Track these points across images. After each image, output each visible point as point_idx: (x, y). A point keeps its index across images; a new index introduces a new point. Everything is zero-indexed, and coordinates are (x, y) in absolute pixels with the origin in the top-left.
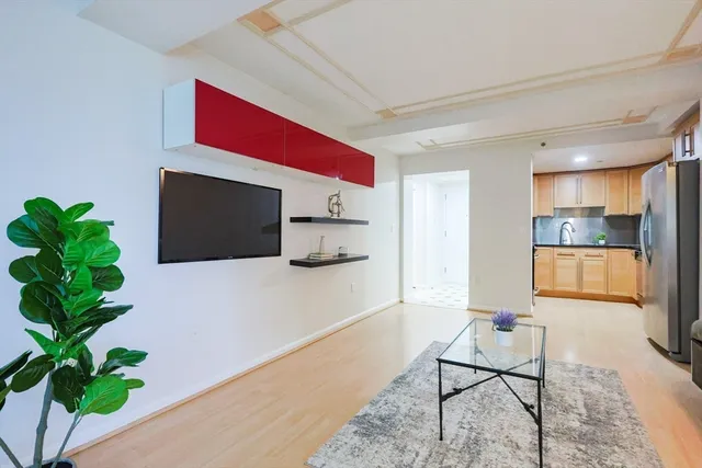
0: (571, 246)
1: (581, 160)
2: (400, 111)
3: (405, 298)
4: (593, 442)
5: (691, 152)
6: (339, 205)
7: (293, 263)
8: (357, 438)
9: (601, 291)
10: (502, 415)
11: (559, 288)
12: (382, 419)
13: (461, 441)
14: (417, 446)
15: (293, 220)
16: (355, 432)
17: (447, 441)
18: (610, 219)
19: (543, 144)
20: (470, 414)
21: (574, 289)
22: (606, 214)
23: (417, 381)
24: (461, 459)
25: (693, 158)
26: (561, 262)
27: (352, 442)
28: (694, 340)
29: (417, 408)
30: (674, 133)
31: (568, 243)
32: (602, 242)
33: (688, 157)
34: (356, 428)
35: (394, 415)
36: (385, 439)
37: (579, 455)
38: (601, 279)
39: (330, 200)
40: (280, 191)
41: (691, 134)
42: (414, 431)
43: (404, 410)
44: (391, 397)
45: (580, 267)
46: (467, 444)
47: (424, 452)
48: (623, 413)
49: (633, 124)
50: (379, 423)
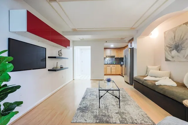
0: (109, 64)
1: (112, 46)
2: (78, 30)
3: (75, 79)
4: (125, 101)
5: (132, 46)
6: (61, 53)
7: (49, 70)
8: (81, 113)
9: (115, 73)
10: (108, 100)
11: (107, 73)
12: (85, 107)
13: (104, 107)
14: (95, 111)
15: (49, 57)
16: (80, 112)
17: (101, 108)
18: (116, 58)
19: (106, 42)
20: (103, 102)
21: (110, 73)
22: (115, 57)
23: (88, 97)
24: (105, 111)
25: (132, 47)
26: (108, 68)
27: (80, 114)
28: (134, 80)
29: (91, 103)
30: (128, 42)
31: (109, 63)
32: (115, 63)
33: (131, 47)
34: (80, 111)
35: (87, 106)
36: (88, 111)
37: (124, 104)
38: (115, 71)
39: (59, 52)
40: (46, 48)
41: (132, 43)
42: (93, 108)
43: (89, 104)
44: (84, 102)
45: (111, 68)
46: (105, 107)
47: (98, 111)
48: (127, 95)
49: (122, 40)
50: (84, 108)
